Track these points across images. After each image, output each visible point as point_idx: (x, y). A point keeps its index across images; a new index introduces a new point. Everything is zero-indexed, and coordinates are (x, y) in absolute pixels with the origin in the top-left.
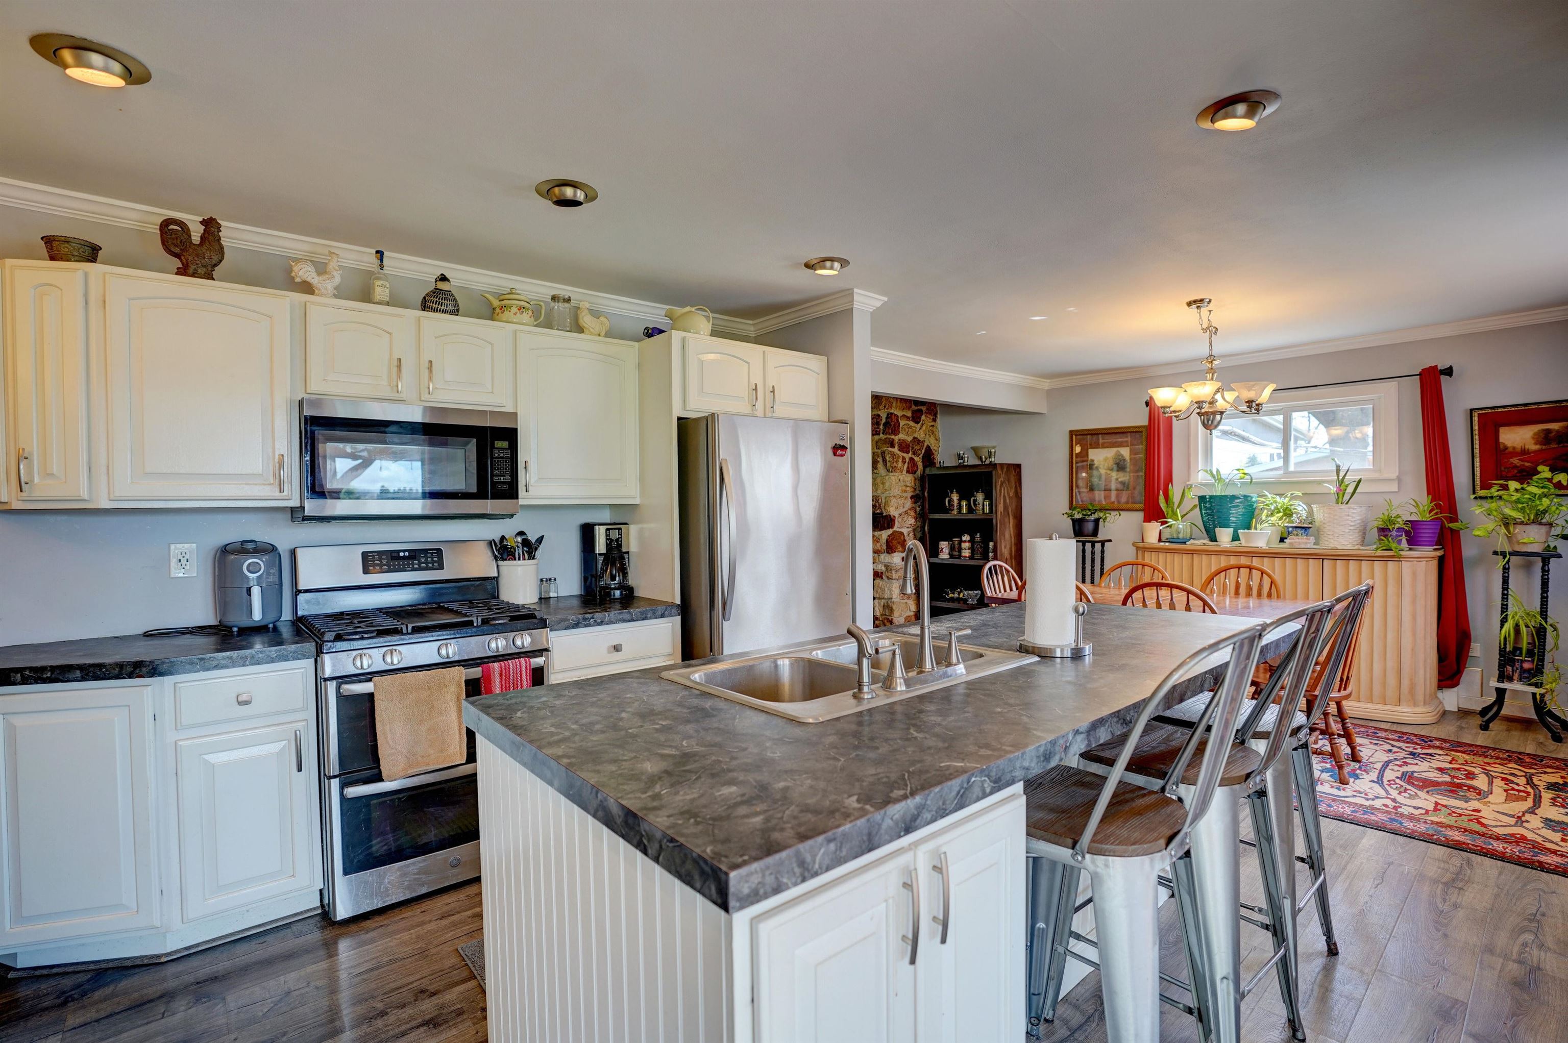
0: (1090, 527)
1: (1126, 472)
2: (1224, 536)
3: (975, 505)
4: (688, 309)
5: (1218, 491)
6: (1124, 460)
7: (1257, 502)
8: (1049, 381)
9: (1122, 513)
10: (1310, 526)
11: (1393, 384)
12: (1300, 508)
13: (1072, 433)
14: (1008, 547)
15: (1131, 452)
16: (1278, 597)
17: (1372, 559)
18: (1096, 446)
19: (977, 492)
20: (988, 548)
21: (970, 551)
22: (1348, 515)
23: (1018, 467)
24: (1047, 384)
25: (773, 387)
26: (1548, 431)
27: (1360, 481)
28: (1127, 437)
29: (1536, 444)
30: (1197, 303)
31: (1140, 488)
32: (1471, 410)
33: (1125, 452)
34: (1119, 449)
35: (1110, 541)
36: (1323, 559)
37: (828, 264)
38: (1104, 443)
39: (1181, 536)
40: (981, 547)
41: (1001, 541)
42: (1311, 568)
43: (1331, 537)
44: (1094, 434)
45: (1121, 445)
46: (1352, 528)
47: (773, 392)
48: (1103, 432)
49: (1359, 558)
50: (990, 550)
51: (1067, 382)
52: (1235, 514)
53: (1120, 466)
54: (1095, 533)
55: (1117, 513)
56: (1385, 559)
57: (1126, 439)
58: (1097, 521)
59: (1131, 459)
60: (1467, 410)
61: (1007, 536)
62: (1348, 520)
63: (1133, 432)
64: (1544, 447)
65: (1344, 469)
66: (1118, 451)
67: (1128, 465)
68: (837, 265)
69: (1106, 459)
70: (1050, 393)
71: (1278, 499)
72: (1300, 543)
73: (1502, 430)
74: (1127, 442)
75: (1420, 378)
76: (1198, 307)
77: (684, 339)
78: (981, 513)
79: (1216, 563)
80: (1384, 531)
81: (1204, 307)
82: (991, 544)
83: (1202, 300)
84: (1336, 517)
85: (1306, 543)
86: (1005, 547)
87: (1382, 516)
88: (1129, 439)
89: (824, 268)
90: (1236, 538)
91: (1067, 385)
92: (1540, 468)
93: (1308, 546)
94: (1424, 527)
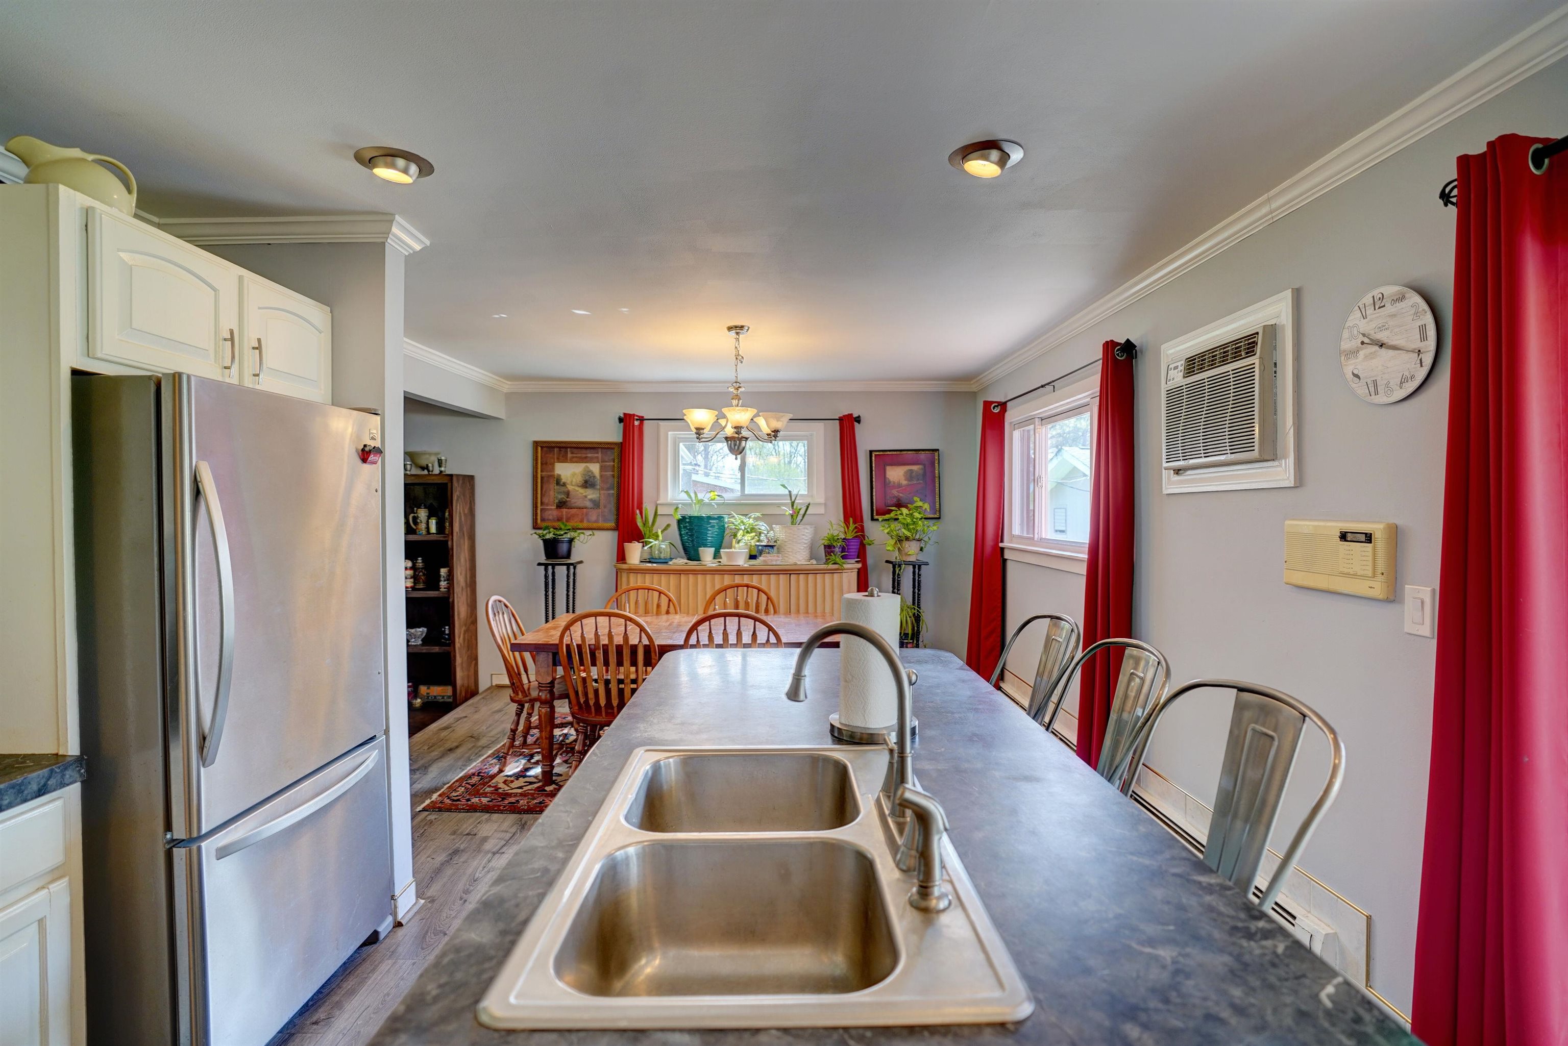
0: (564, 548)
1: (595, 489)
2: (707, 554)
3: (416, 523)
4: (76, 153)
5: (695, 512)
6: (594, 477)
7: (729, 522)
8: (509, 383)
9: (596, 532)
10: (775, 544)
11: (821, 425)
12: (763, 528)
13: (536, 444)
14: (464, 573)
15: (602, 469)
16: (775, 612)
17: (824, 572)
18: (565, 460)
19: (419, 507)
20: (439, 576)
21: (412, 580)
22: (803, 535)
23: (471, 478)
24: (507, 387)
25: (259, 340)
26: (911, 471)
27: (809, 504)
28: (598, 453)
29: (905, 480)
30: (738, 329)
31: (612, 506)
32: (871, 452)
33: (595, 468)
34: (588, 465)
35: (581, 562)
36: (790, 574)
37: (401, 162)
38: (573, 457)
39: (662, 556)
40: (424, 574)
41: (457, 567)
42: (781, 582)
43: (790, 554)
44: (563, 447)
45: (591, 460)
46: (805, 546)
47: (259, 348)
48: (573, 445)
49: (815, 572)
50: (442, 579)
51: (531, 387)
52: (711, 534)
53: (587, 483)
54: (568, 556)
55: (590, 532)
56: (832, 572)
57: (596, 455)
58: (571, 541)
59: (601, 476)
60: (866, 451)
61: (462, 560)
62: (803, 539)
63: (605, 448)
64: (910, 483)
65: (794, 493)
66: (587, 467)
67: (598, 482)
68: (414, 169)
69: (574, 475)
70: (509, 396)
71: (745, 520)
72: (772, 560)
73: (888, 468)
74: (597, 458)
75: (840, 423)
76: (737, 333)
77: (88, 213)
78: (424, 532)
79: (719, 582)
80: (829, 549)
81: (743, 333)
82: (443, 571)
83: (742, 327)
84: (795, 536)
85: (776, 560)
86: (461, 574)
87: (827, 535)
88: (600, 455)
89: (393, 166)
90: (717, 555)
91: (530, 390)
92: (916, 499)
93: (778, 563)
94: (852, 544)
